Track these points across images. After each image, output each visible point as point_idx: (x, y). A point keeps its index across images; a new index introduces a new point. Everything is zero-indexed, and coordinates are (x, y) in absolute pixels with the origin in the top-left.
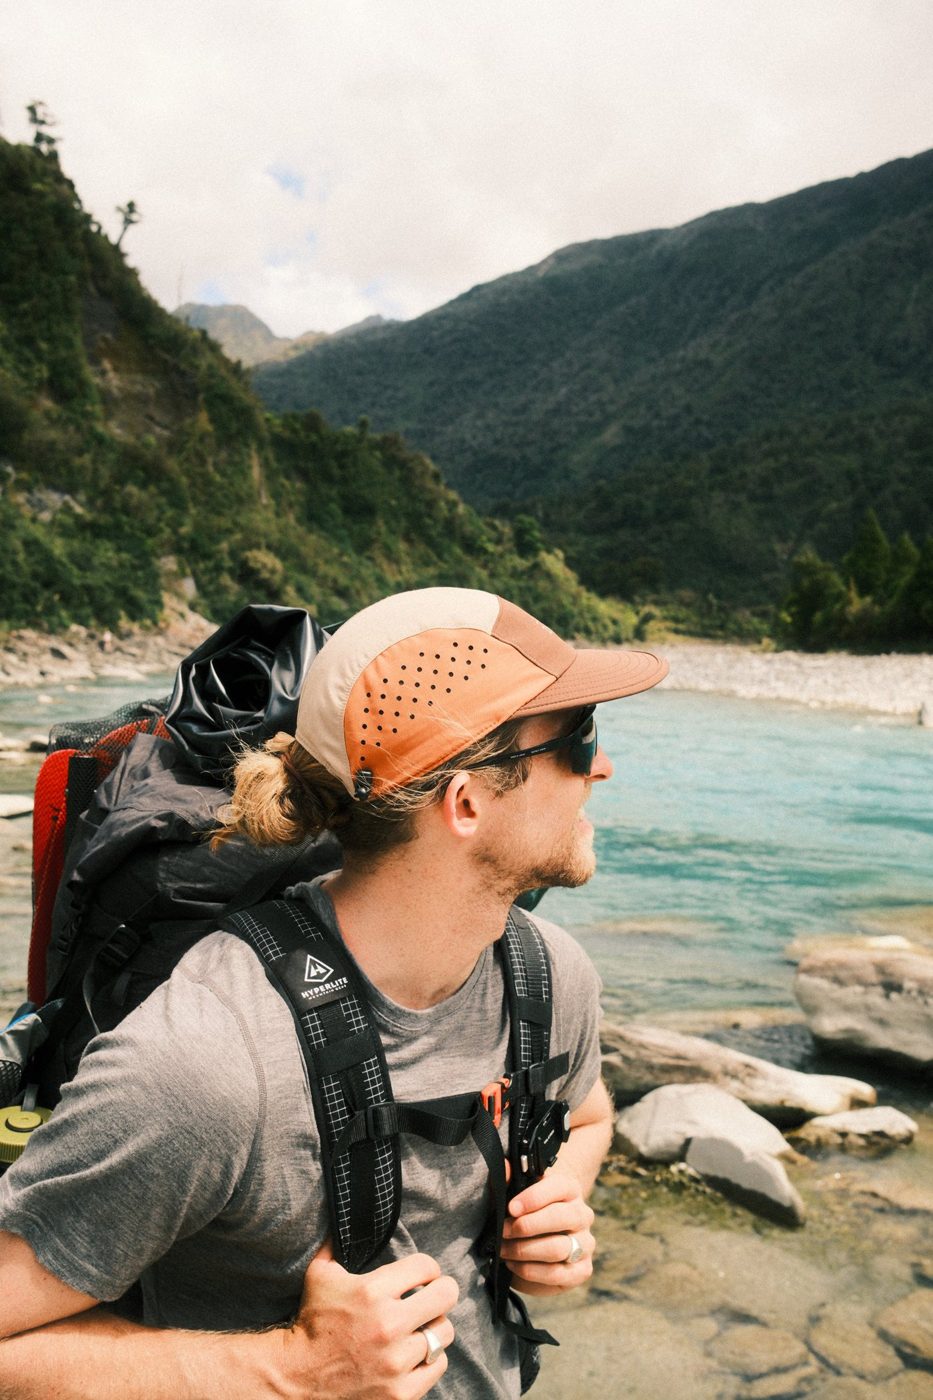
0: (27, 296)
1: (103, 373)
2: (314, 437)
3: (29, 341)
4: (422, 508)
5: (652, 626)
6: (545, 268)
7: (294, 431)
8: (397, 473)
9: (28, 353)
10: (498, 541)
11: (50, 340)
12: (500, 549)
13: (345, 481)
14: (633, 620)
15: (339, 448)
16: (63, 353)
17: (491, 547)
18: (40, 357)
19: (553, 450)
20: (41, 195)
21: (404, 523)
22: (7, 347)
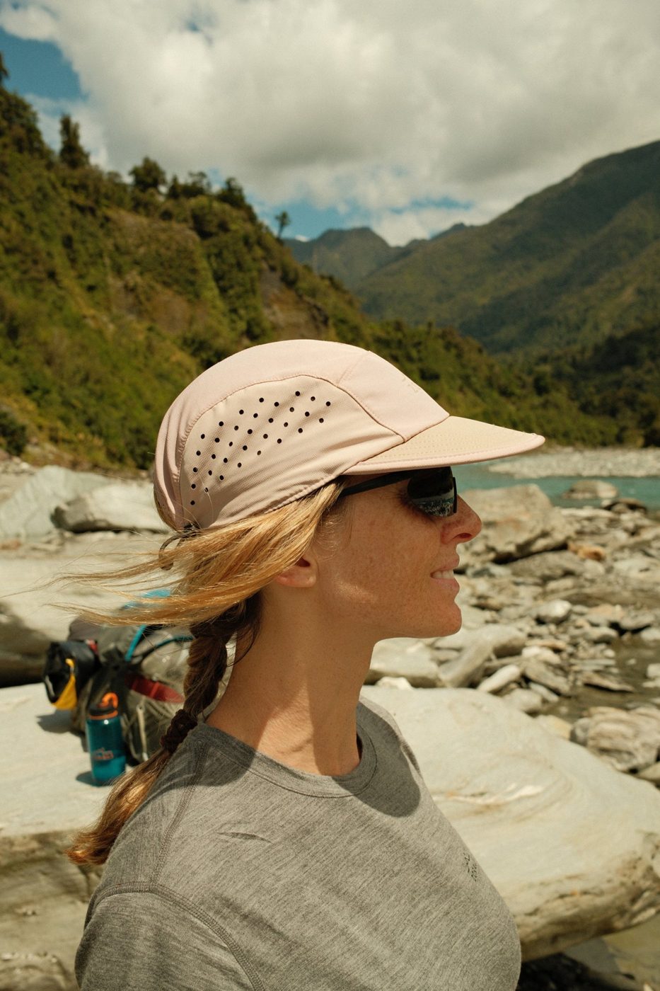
0: (232, 287)
1: (274, 314)
2: (400, 335)
3: (234, 311)
4: (469, 371)
5: (628, 433)
6: (575, 179)
7: (388, 333)
8: (453, 351)
9: (234, 317)
10: (523, 386)
11: (246, 308)
12: (524, 392)
13: (420, 360)
14: (615, 430)
15: (416, 340)
16: (253, 314)
17: (518, 391)
18: (241, 318)
19: (587, 310)
20: (236, 231)
21: (459, 382)
22: (224, 315)
